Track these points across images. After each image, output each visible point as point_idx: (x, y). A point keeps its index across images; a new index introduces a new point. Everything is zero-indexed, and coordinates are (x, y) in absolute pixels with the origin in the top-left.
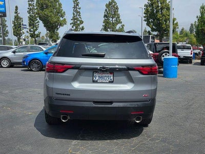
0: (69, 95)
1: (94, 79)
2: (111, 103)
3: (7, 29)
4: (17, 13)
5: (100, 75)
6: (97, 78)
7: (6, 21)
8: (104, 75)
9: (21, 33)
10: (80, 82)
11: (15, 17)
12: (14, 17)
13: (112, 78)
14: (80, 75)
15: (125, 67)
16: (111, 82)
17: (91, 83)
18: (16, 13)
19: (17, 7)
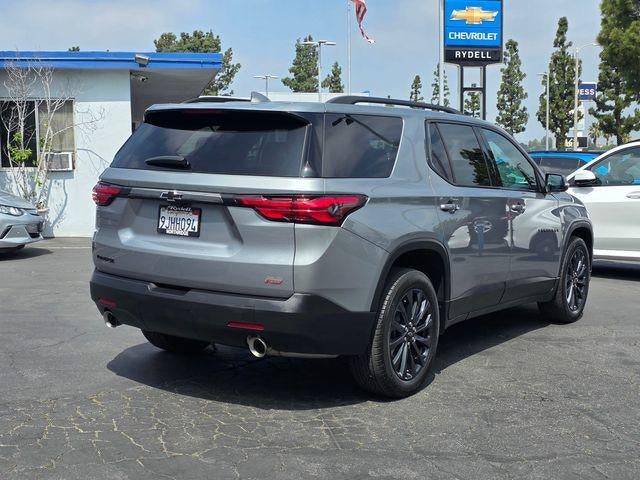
0: (112, 261)
1: (161, 223)
2: (185, 289)
3: (524, 103)
4: (562, 43)
5: (173, 216)
6: (167, 223)
7: (522, 76)
8: (181, 216)
9: (570, 117)
10: (137, 231)
11: (555, 59)
12: (550, 61)
13: (196, 224)
14: (137, 213)
15: (219, 196)
16: (194, 235)
17: (154, 235)
18: (559, 43)
19: (563, 23)
